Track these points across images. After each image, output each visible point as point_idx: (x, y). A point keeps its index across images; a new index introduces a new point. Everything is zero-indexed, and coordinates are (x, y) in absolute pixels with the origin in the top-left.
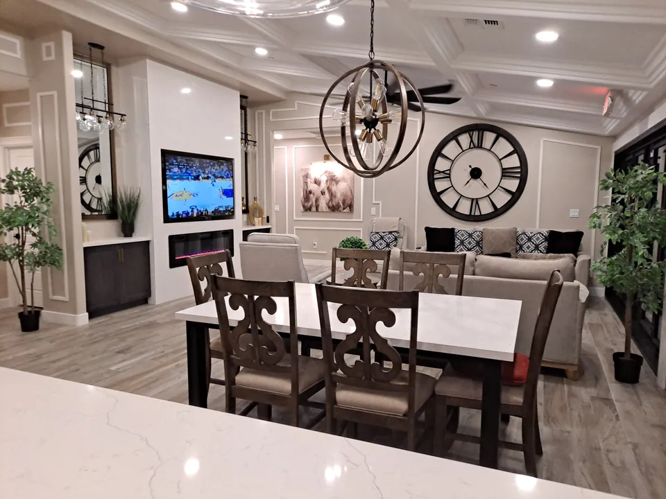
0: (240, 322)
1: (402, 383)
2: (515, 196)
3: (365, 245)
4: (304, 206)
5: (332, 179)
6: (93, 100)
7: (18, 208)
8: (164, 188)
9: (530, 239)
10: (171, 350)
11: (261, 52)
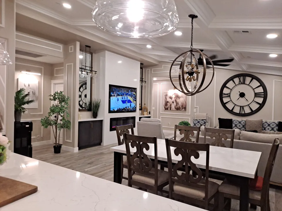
0: (134, 153)
1: (202, 184)
2: (262, 105)
3: (190, 125)
4: (165, 108)
5: (177, 97)
6: (86, 66)
7: (57, 106)
8: (110, 99)
9: (269, 125)
10: (108, 165)
11: (149, 46)
